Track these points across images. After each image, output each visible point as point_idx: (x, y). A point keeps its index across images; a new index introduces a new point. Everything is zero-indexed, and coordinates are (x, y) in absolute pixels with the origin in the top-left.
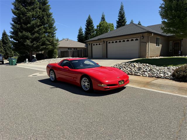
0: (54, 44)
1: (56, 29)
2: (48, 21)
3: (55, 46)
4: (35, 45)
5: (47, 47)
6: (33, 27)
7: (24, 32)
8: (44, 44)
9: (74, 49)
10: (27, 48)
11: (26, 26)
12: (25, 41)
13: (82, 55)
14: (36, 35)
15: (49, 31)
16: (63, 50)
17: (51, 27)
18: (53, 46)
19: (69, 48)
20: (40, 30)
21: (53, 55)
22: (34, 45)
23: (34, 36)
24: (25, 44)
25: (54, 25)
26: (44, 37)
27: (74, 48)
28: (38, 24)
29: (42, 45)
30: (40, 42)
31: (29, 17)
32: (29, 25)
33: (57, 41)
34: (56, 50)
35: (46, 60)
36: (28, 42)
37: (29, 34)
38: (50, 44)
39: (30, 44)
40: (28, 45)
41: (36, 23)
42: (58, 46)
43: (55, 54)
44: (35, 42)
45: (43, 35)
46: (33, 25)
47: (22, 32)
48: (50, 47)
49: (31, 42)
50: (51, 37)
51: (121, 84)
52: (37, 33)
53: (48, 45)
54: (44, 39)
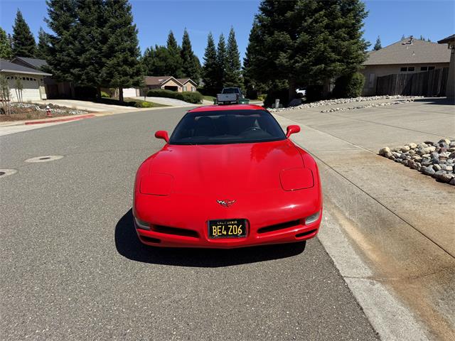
0: (352, 58)
1: (365, 12)
3: (353, 63)
4: (300, 64)
5: (329, 68)
6: (300, 18)
7: (276, 32)
8: (321, 59)
9: (423, 69)
10: (281, 72)
11: (283, 16)
12: (277, 56)
13: (436, 88)
14: (304, 37)
15: (341, 21)
16: (381, 74)
17: (350, 11)
18: (348, 63)
19: (404, 68)
20: (316, 21)
21: (349, 90)
22: (297, 64)
23: (298, 41)
24: (275, 63)
26: (325, 41)
27: (424, 67)
28: (314, 6)
29: (315, 64)
30: (310, 57)
32: (289, 14)
33: (364, 47)
34: (358, 75)
35: (322, 102)
36: (283, 58)
37: (284, 37)
38: (339, 57)
39: (287, 62)
40: (282, 65)
41: (306, 5)
42: (365, 63)
43: (355, 84)
44: (298, 57)
45: (321, 37)
46: (300, 11)
47: (271, 34)
48: (339, 66)
49: (291, 58)
50: (344, 40)
51: (225, 233)
52: (306, 31)
53: (334, 61)
54: (322, 46)
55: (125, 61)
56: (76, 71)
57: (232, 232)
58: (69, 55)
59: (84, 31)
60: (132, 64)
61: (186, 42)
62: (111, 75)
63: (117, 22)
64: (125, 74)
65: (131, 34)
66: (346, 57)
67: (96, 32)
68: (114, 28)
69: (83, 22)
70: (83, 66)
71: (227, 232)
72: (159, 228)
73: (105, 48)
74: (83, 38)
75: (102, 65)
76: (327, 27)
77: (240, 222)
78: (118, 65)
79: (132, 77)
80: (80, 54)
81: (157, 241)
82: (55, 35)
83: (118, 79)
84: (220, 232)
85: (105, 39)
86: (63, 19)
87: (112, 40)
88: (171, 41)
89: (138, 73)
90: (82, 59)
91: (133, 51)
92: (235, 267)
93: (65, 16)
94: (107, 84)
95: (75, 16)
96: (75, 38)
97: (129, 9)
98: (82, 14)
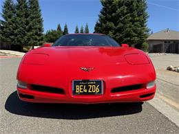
1: (148, 16)
2: (137, 6)
5: (132, 39)
6: (119, 16)
8: (128, 35)
9: (174, 42)
11: (111, 15)
15: (138, 19)
16: (155, 44)
18: (141, 37)
20: (126, 18)
23: (118, 26)
25: (146, 11)
26: (130, 27)
28: (125, 11)
29: (126, 37)
31: (115, 5)
32: (114, 14)
34: (145, 44)
36: (110, 34)
37: (111, 24)
38: (136, 35)
41: (122, 11)
44: (118, 34)
45: (128, 25)
46: (119, 13)
47: (105, 23)
48: (137, 39)
49: (114, 34)
50: (139, 27)
51: (86, 91)
52: (121, 22)
53: (134, 36)
54: (129, 29)
55: (36, 34)
56: (12, 37)
57: (91, 90)
58: (10, 30)
59: (18, 19)
60: (39, 35)
61: (66, 29)
62: (29, 39)
63: (34, 16)
64: (36, 39)
65: (40, 22)
66: (140, 34)
67: (24, 20)
68: (32, 18)
69: (18, 15)
70: (16, 35)
71: (88, 90)
72: (34, 87)
73: (27, 27)
74: (17, 22)
75: (25, 35)
76: (131, 21)
77: (98, 83)
78: (33, 35)
79: (39, 41)
80: (15, 29)
81: (32, 97)
82: (4, 20)
83: (32, 41)
84: (82, 90)
85: (27, 23)
86: (8, 14)
87: (31, 24)
88: (59, 28)
89: (42, 40)
90: (16, 32)
91: (40, 30)
92: (92, 120)
93: (10, 12)
94: (26, 44)
95: (15, 13)
96: (13, 22)
97: (40, 11)
98: (18, 12)
